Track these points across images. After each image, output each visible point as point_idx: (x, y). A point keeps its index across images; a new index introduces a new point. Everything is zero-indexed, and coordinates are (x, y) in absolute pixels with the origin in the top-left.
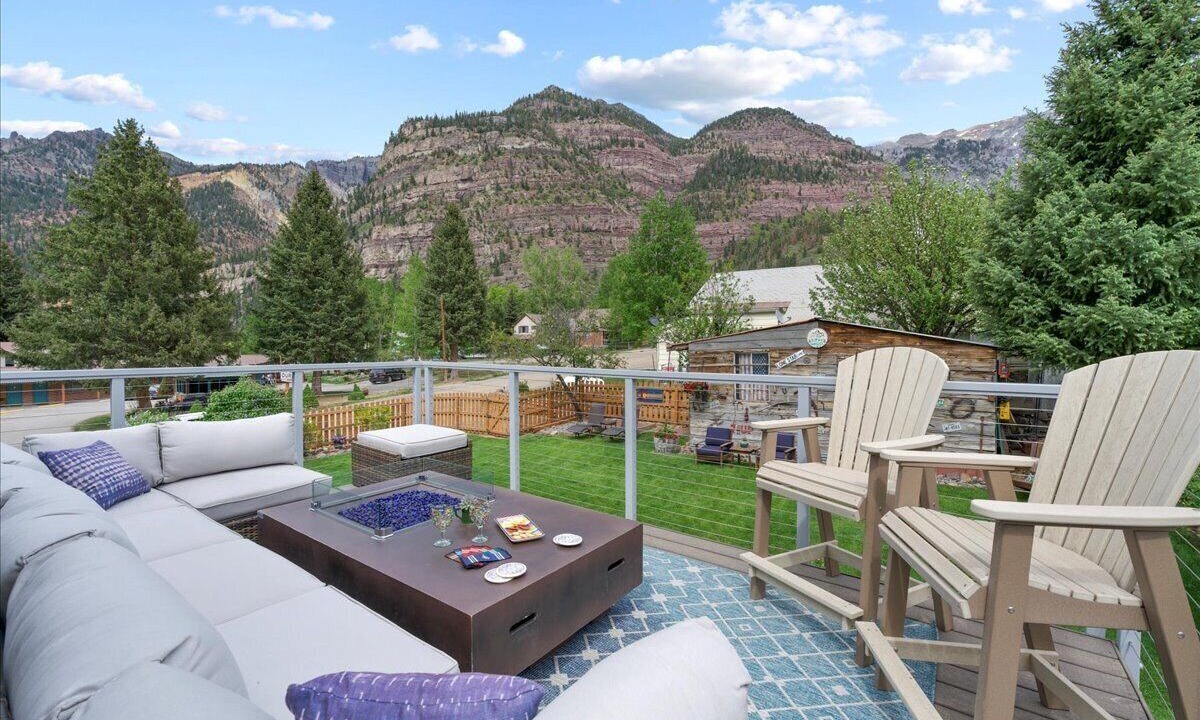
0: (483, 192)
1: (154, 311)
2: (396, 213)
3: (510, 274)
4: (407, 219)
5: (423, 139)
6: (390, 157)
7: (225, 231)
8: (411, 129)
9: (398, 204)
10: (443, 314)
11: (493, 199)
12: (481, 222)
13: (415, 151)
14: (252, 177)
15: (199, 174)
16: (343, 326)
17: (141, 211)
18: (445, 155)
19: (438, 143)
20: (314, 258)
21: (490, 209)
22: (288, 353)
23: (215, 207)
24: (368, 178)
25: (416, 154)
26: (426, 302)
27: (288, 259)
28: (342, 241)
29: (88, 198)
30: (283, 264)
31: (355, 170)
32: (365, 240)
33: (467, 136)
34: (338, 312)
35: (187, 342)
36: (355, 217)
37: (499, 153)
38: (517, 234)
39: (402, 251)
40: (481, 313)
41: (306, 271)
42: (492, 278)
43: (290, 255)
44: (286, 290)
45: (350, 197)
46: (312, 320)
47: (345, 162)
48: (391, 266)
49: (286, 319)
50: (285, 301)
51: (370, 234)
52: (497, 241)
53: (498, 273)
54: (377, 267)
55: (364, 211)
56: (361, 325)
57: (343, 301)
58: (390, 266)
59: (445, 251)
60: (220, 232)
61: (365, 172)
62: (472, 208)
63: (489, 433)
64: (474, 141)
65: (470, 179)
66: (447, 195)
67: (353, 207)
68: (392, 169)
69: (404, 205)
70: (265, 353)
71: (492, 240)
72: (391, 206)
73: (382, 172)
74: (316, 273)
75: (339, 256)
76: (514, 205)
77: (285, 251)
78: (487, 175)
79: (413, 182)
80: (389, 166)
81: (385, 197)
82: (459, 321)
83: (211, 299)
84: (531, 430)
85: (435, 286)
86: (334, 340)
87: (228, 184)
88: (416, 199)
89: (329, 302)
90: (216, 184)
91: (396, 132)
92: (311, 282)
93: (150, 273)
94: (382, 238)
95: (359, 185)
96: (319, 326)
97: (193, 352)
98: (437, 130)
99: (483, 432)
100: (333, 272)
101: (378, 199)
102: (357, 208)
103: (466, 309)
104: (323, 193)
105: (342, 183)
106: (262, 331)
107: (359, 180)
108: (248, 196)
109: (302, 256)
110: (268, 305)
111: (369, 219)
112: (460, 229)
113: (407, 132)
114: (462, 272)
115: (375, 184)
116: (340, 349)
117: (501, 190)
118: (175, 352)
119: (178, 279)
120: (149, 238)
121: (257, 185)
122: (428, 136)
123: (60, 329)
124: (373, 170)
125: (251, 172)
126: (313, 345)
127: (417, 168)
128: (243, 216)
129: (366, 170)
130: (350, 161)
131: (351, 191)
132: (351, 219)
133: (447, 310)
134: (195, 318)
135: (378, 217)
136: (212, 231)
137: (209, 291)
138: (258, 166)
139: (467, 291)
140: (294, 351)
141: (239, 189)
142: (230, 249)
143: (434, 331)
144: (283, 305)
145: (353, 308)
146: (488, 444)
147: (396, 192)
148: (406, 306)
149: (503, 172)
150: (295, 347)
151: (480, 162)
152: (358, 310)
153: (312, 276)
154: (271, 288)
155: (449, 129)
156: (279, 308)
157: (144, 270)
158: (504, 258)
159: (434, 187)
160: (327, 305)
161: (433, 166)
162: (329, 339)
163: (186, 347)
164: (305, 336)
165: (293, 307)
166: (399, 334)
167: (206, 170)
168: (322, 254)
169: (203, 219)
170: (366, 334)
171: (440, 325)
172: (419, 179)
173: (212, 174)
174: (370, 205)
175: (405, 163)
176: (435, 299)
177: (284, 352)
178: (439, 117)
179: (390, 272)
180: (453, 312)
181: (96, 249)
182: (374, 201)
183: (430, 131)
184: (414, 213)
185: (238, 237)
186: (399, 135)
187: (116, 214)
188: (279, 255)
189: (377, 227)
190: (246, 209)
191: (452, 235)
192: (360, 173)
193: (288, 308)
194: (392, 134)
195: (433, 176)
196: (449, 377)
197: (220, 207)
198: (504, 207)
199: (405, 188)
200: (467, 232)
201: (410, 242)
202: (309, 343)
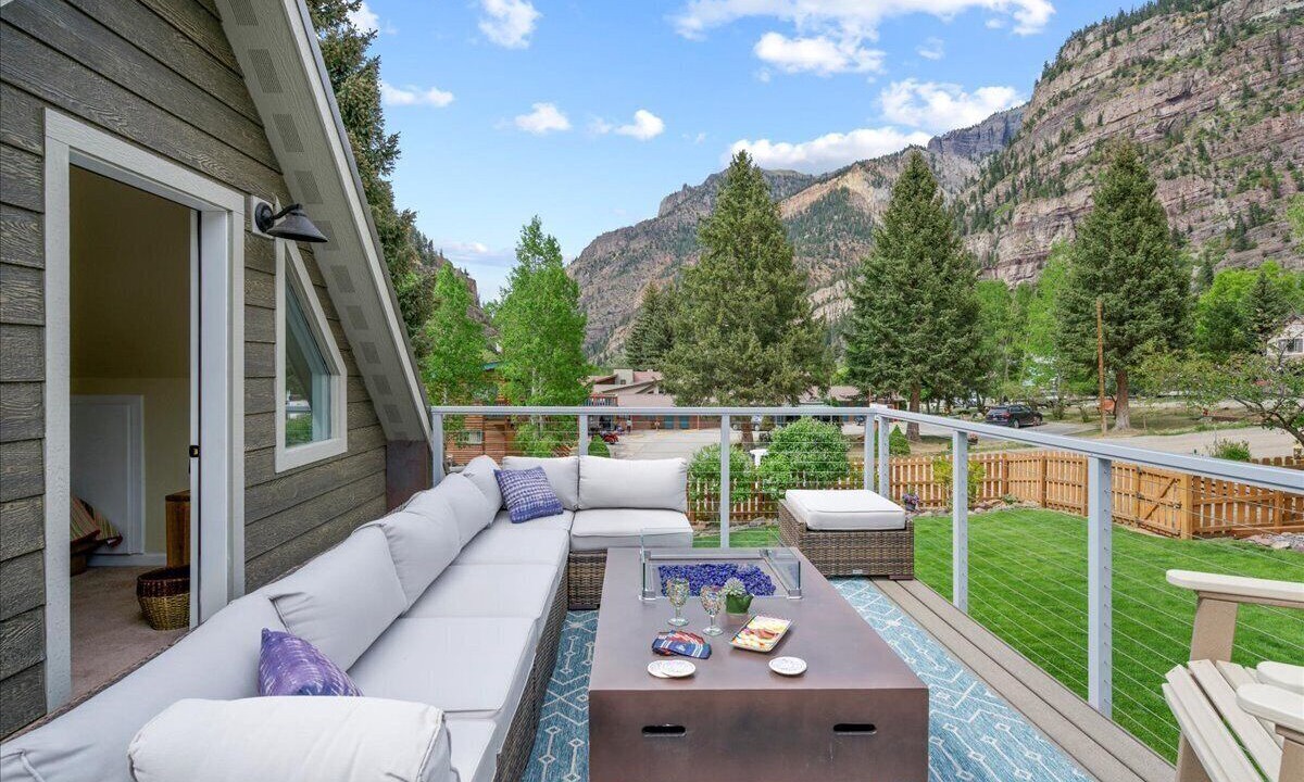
0: (1215, 109)
1: (754, 341)
2: (1050, 181)
3: (1275, 243)
4: (1068, 185)
5: (1098, 55)
6: (1043, 100)
7: (840, 243)
8: (1078, 47)
9: (1054, 165)
10: (1102, 326)
11: (1235, 118)
12: (1208, 161)
13: (1083, 79)
14: (869, 175)
15: (817, 185)
16: (945, 351)
17: (747, 241)
18: (1138, 69)
19: (1123, 54)
20: (913, 265)
21: (1231, 134)
22: (880, 386)
23: (831, 219)
24: (1008, 139)
25: (1085, 84)
26: (1074, 310)
27: (880, 270)
28: (947, 237)
29: (710, 236)
30: (876, 277)
31: (992, 132)
32: (1003, 228)
33: (1179, 25)
34: (939, 333)
35: (779, 373)
36: (989, 198)
37: (1251, 32)
38: (1291, 167)
39: (1059, 235)
40: (1177, 322)
41: (902, 283)
42: (1232, 255)
43: (884, 265)
44: (880, 308)
45: (983, 171)
46: (907, 344)
47: (977, 126)
48: (1041, 258)
49: (878, 343)
50: (876, 322)
51: (1010, 218)
52: (1243, 188)
53: (1244, 246)
54: (1019, 262)
55: (1002, 188)
56: (969, 348)
57: (946, 317)
58: (1039, 259)
59: (1109, 227)
60: (836, 246)
61: (1006, 133)
62: (1188, 142)
63: (1139, 524)
64: (1194, 27)
65: (1186, 95)
66: (1138, 132)
67: (986, 185)
68: (1046, 117)
69: (1064, 165)
70: (854, 385)
71: (1231, 188)
72: (1043, 170)
73: (1029, 126)
74: (914, 284)
75: (943, 259)
76: (1284, 116)
77: (878, 261)
78: (1222, 78)
79: (1080, 127)
80: (1041, 112)
81: (1033, 159)
82: (1131, 336)
83: (802, 326)
84: (1229, 533)
85: (1091, 284)
86: (933, 369)
87: (845, 190)
88: (1084, 152)
89: (927, 320)
90: (833, 192)
91: (1052, 62)
92: (907, 295)
93: (753, 303)
94: (1028, 220)
95: (996, 152)
96: (915, 352)
97: (784, 383)
98: (1121, 35)
99: (1130, 522)
100: (935, 281)
101: (1023, 166)
102: (992, 185)
103: (1144, 316)
104: (925, 180)
105: (973, 156)
106: (855, 359)
107: (998, 146)
108: (863, 198)
109: (897, 265)
110: (860, 327)
111: (1008, 196)
112: (1137, 187)
113: (1070, 55)
114: (1139, 257)
115: (1018, 146)
116: (942, 381)
117: (1253, 95)
118: (770, 383)
119: (774, 306)
120: (752, 267)
121: (873, 184)
122: (1105, 48)
123: (690, 361)
124: (1016, 126)
125: (867, 170)
126: (909, 375)
127: (1087, 103)
128: (858, 223)
129: (1007, 127)
130: (984, 123)
131: (985, 164)
132: (983, 202)
133: (1109, 319)
134: (787, 347)
135: (1023, 192)
136: (828, 246)
137: (801, 317)
138: (874, 160)
139: (1148, 287)
140: (886, 384)
141: (855, 193)
142: (845, 264)
143: (1085, 355)
144: (874, 327)
145: (959, 326)
146: (1130, 542)
147: (1050, 148)
148: (1046, 318)
149: (1259, 62)
150: (887, 378)
151: (1208, 59)
152: (968, 327)
153: (908, 288)
154: (864, 307)
155: (1144, 25)
156: (871, 331)
157: (747, 300)
158: (1259, 217)
159: (1116, 126)
160: (926, 325)
161: (1115, 92)
162: (928, 368)
163: (779, 378)
164: (898, 364)
165: (885, 328)
166: (1037, 360)
167: (824, 179)
168: (922, 259)
169: (821, 234)
170: (977, 361)
171: (1096, 344)
172: (1089, 118)
173: (829, 182)
174: (1011, 177)
175: (1066, 102)
176: (1088, 305)
177: (876, 383)
178: (1128, 11)
179: (1040, 267)
180: (1121, 323)
181: (714, 284)
182: (1017, 169)
183: (1109, 40)
184: (1081, 173)
185: (853, 249)
186: (1057, 64)
187: (728, 248)
188: (873, 267)
189: (1021, 206)
190: (861, 214)
191: (1123, 200)
192: (999, 136)
193: (880, 331)
194: (1046, 66)
195: (1111, 110)
196: (1110, 427)
197: (836, 217)
198: (1261, 125)
199: (1065, 138)
200: (1151, 188)
201: (1073, 219)
202: (903, 374)
